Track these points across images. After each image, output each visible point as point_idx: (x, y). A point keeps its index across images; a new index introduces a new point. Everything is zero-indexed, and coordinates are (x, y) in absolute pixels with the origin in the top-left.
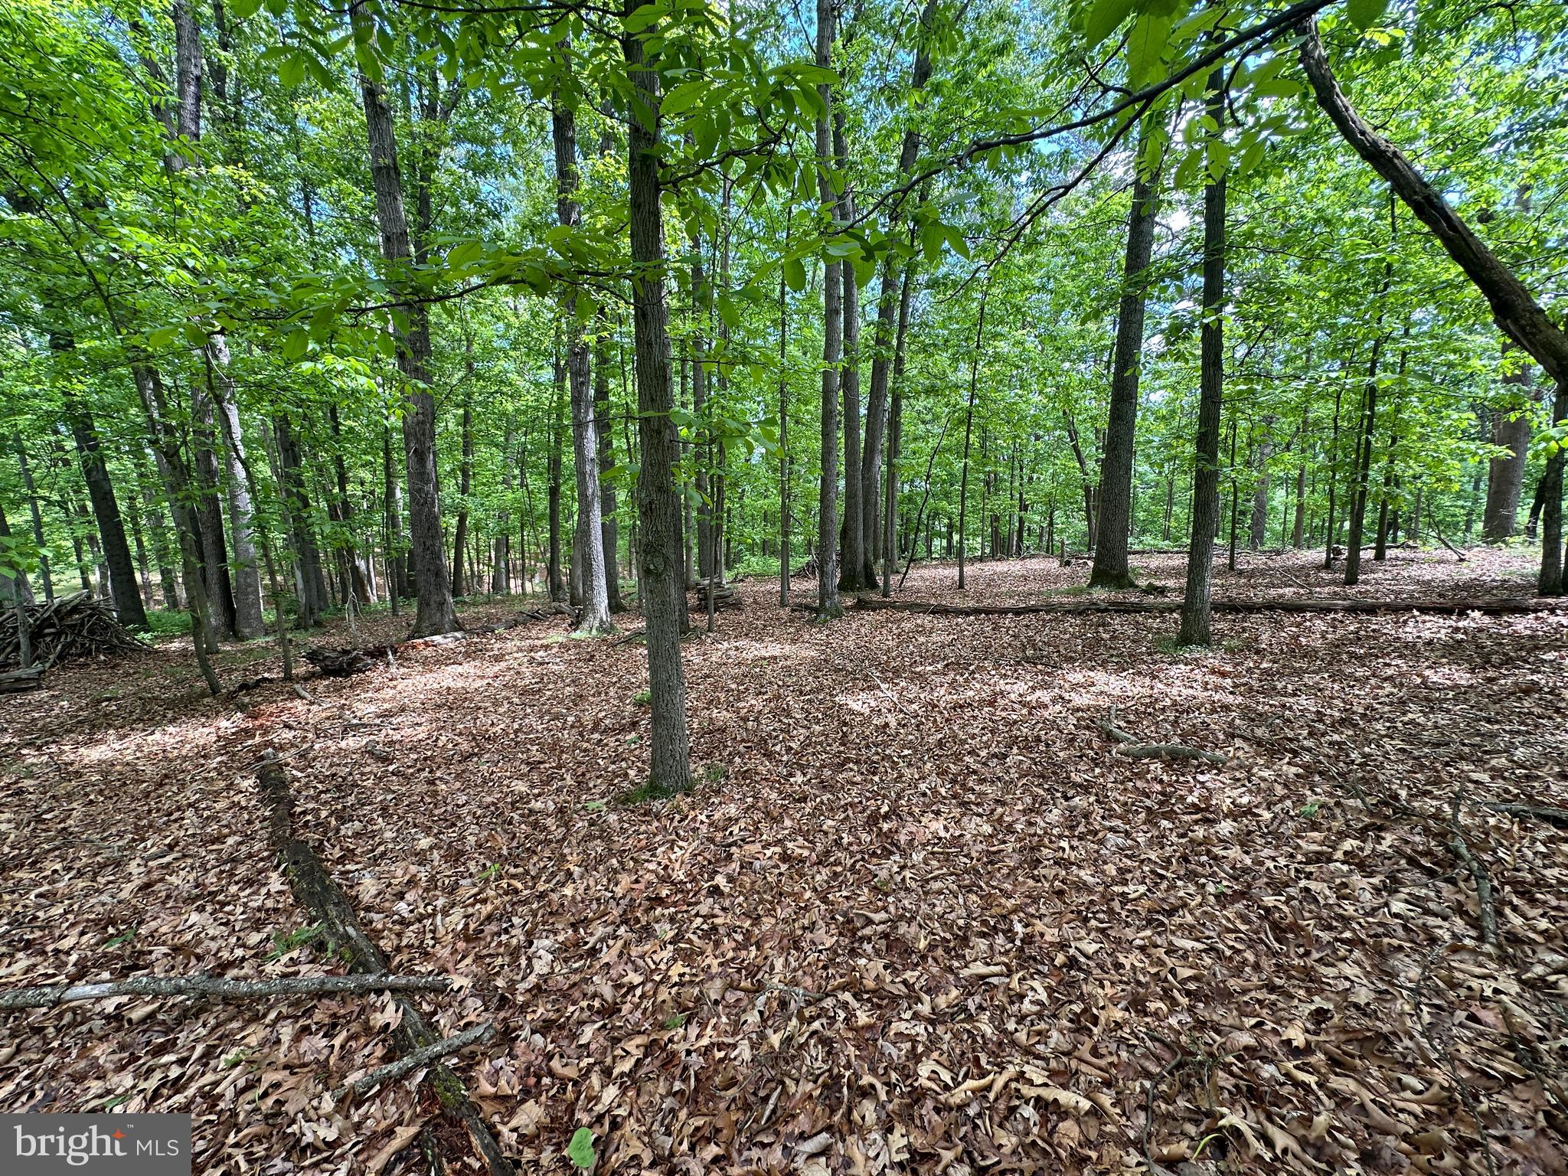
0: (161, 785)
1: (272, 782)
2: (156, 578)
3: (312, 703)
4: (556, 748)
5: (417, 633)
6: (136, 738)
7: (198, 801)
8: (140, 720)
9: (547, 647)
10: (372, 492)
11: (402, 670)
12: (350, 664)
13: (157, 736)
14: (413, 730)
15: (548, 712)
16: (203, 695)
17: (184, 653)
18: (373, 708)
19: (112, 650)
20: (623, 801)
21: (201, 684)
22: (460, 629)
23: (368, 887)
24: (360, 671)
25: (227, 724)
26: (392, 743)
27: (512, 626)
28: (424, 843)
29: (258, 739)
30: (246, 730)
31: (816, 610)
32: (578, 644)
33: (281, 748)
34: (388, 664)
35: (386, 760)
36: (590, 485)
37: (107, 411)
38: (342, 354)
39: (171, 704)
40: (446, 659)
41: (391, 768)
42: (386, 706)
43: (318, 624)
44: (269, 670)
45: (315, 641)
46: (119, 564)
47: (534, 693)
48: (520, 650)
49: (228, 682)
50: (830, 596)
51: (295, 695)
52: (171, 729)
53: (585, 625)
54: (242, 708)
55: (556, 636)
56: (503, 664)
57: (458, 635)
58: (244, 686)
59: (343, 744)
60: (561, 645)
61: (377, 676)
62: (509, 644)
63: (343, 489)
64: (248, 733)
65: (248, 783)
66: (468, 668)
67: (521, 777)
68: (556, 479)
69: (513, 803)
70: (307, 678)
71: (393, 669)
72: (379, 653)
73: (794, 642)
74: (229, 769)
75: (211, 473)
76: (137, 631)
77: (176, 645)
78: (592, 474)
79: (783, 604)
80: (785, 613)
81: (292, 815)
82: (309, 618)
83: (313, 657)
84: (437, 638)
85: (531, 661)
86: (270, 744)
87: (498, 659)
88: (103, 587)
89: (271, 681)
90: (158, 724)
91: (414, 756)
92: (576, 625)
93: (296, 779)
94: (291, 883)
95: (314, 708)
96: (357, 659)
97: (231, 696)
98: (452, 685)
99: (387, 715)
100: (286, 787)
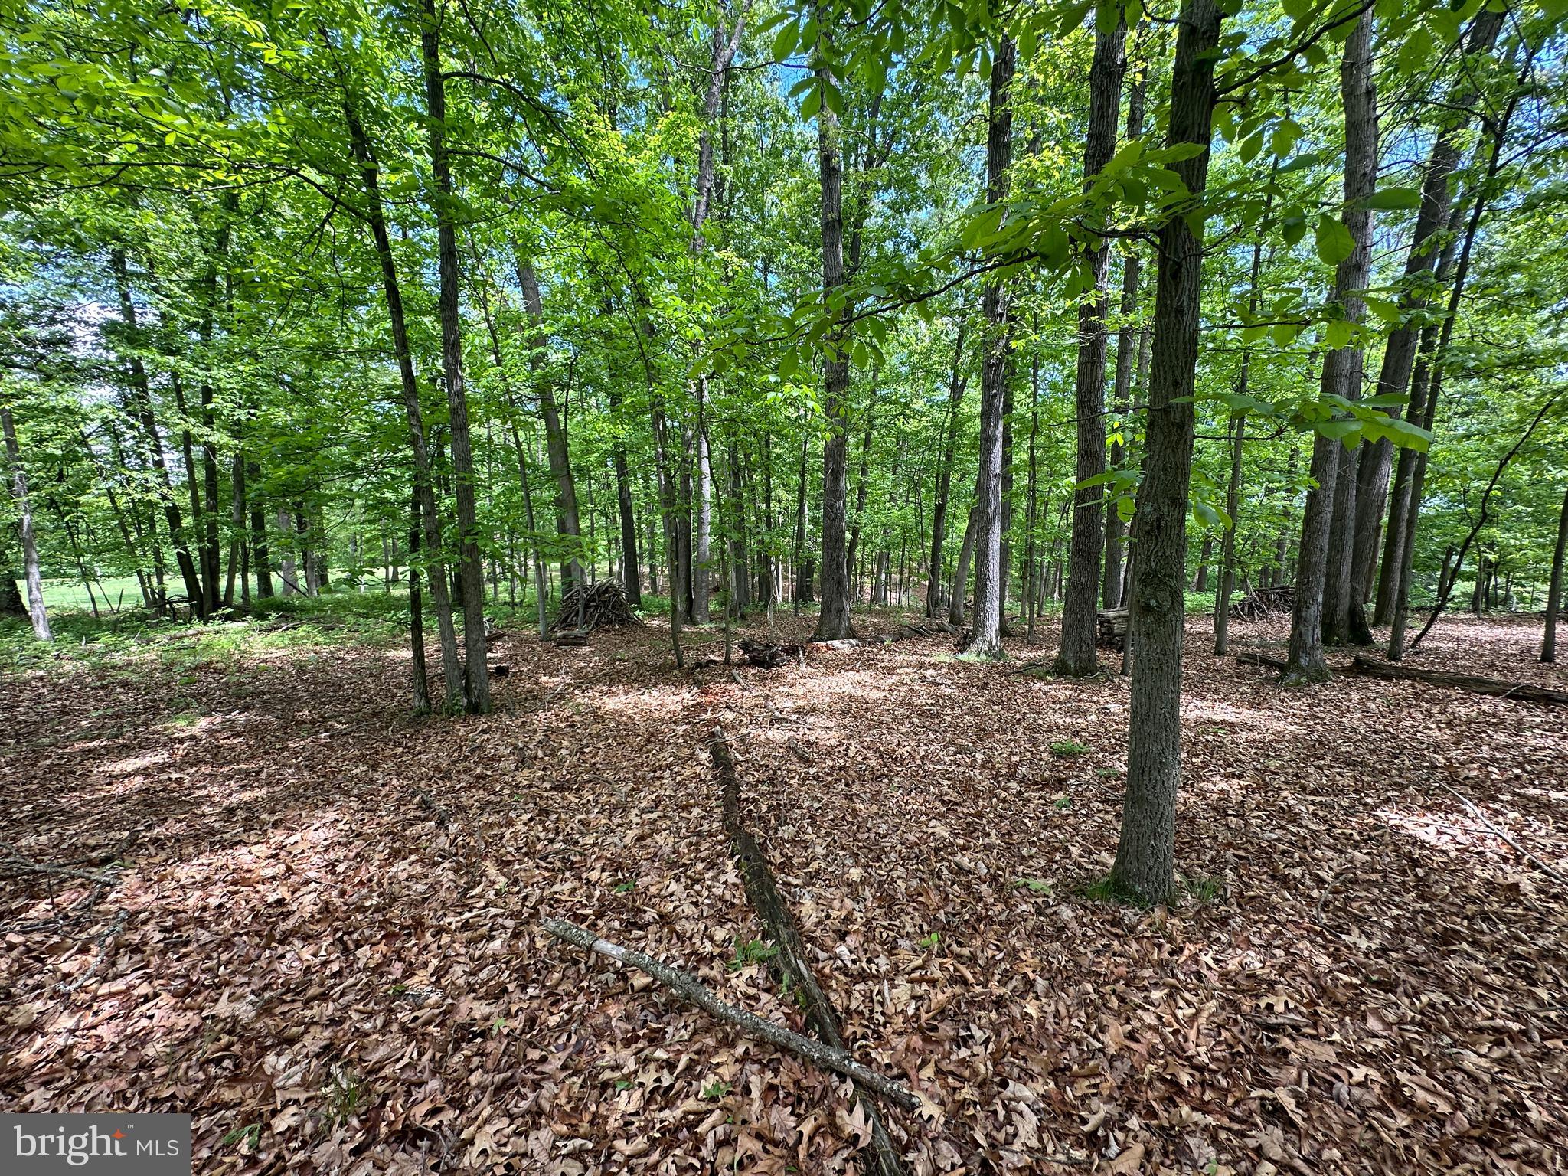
0: (649, 742)
1: (721, 760)
2: (646, 570)
3: (744, 689)
4: (967, 787)
5: (819, 636)
6: (634, 695)
7: (672, 764)
8: (636, 680)
9: (935, 666)
10: (786, 509)
11: (810, 670)
12: (771, 658)
13: (646, 697)
14: (825, 733)
15: (952, 742)
16: (672, 667)
17: (661, 630)
18: (789, 704)
19: (622, 622)
20: (1076, 890)
21: (672, 658)
22: (853, 637)
23: (808, 911)
24: (778, 665)
25: (689, 696)
26: (809, 744)
27: (899, 637)
28: (855, 874)
29: (709, 715)
30: (700, 704)
31: (1281, 667)
32: (967, 667)
33: (725, 728)
34: (799, 662)
35: (807, 761)
36: (993, 501)
37: (635, 449)
38: (797, 383)
39: (654, 670)
40: (841, 665)
41: (812, 771)
42: (800, 703)
43: (743, 617)
44: (713, 653)
45: (744, 632)
46: (631, 560)
47: (932, 716)
48: (909, 665)
49: (689, 657)
50: (1310, 651)
51: (732, 680)
52: (654, 693)
53: (974, 648)
54: (698, 683)
55: (944, 656)
56: (896, 678)
57: (854, 642)
58: (699, 665)
59: (770, 734)
60: (950, 666)
61: (790, 672)
62: (898, 658)
63: (768, 506)
64: (701, 707)
65: (704, 756)
66: (865, 676)
67: (940, 816)
68: (943, 496)
69: (937, 850)
70: (742, 664)
71: (803, 667)
72: (792, 651)
73: (1254, 706)
74: (692, 738)
75: (688, 492)
76: (636, 609)
77: (656, 623)
78: (995, 491)
79: (1219, 652)
80: (1224, 663)
81: (738, 799)
82: (737, 612)
83: (745, 646)
84: (836, 643)
85: (923, 679)
86: (717, 722)
87: (890, 671)
88: (620, 573)
89: (715, 662)
90: (646, 687)
91: (830, 763)
92: (963, 645)
93: (738, 763)
94: (743, 878)
95: (746, 693)
96: (776, 655)
97: (690, 673)
98: (852, 692)
99: (801, 712)
100: (732, 770)
